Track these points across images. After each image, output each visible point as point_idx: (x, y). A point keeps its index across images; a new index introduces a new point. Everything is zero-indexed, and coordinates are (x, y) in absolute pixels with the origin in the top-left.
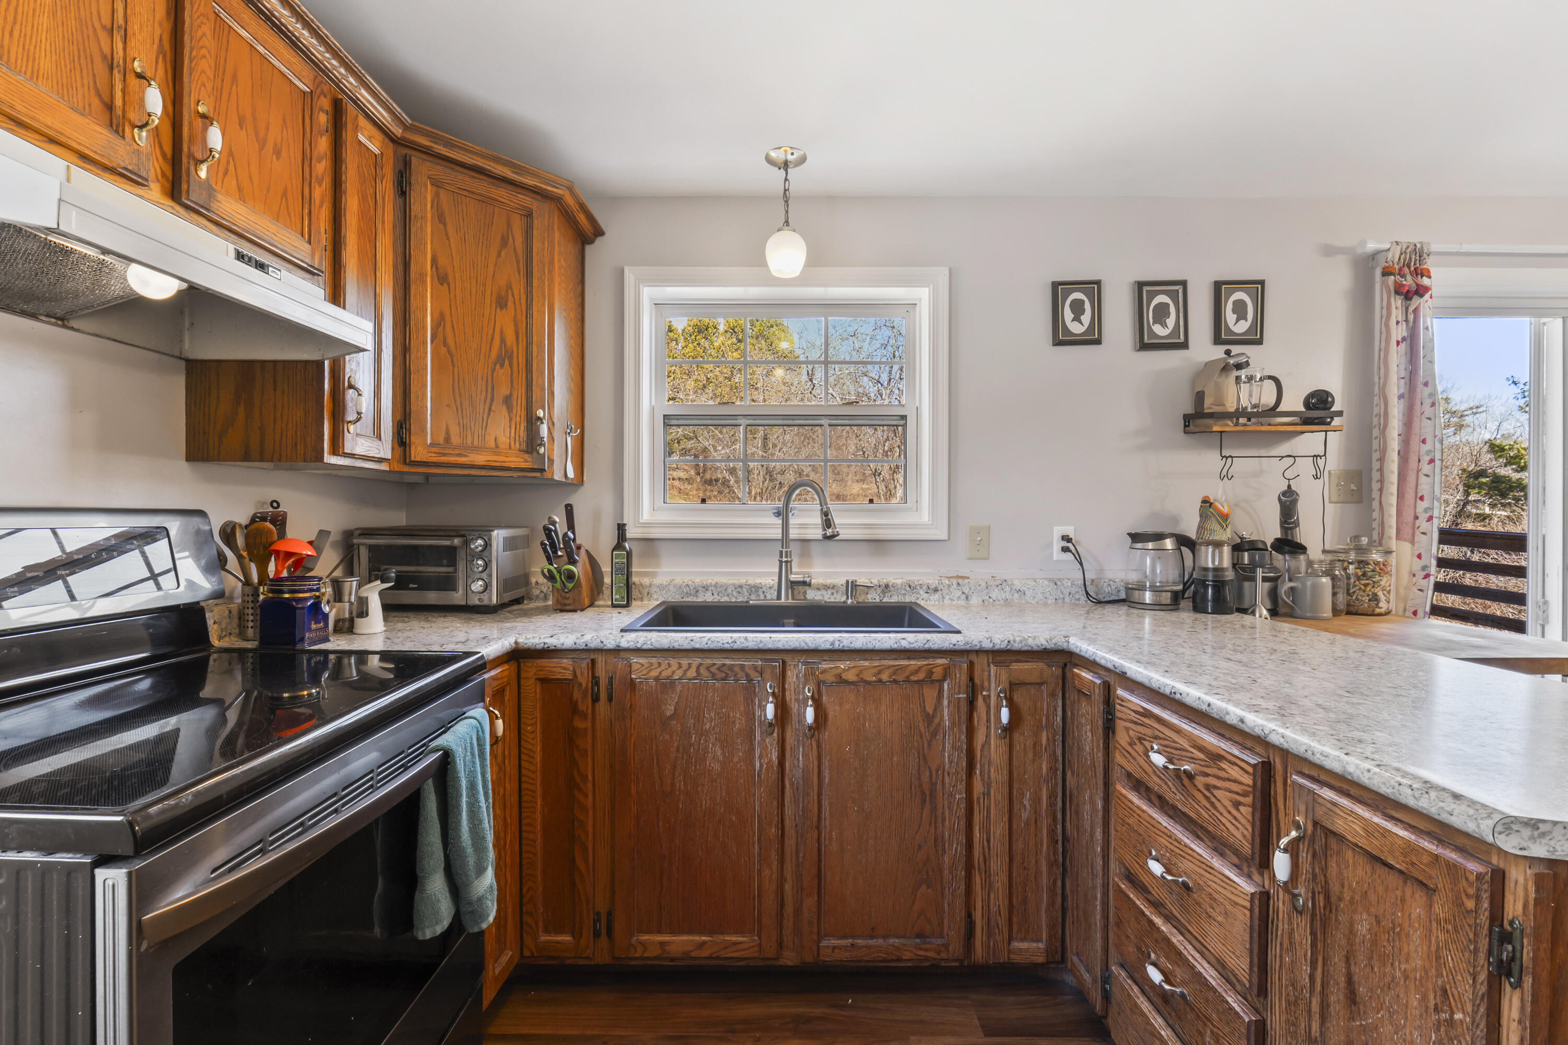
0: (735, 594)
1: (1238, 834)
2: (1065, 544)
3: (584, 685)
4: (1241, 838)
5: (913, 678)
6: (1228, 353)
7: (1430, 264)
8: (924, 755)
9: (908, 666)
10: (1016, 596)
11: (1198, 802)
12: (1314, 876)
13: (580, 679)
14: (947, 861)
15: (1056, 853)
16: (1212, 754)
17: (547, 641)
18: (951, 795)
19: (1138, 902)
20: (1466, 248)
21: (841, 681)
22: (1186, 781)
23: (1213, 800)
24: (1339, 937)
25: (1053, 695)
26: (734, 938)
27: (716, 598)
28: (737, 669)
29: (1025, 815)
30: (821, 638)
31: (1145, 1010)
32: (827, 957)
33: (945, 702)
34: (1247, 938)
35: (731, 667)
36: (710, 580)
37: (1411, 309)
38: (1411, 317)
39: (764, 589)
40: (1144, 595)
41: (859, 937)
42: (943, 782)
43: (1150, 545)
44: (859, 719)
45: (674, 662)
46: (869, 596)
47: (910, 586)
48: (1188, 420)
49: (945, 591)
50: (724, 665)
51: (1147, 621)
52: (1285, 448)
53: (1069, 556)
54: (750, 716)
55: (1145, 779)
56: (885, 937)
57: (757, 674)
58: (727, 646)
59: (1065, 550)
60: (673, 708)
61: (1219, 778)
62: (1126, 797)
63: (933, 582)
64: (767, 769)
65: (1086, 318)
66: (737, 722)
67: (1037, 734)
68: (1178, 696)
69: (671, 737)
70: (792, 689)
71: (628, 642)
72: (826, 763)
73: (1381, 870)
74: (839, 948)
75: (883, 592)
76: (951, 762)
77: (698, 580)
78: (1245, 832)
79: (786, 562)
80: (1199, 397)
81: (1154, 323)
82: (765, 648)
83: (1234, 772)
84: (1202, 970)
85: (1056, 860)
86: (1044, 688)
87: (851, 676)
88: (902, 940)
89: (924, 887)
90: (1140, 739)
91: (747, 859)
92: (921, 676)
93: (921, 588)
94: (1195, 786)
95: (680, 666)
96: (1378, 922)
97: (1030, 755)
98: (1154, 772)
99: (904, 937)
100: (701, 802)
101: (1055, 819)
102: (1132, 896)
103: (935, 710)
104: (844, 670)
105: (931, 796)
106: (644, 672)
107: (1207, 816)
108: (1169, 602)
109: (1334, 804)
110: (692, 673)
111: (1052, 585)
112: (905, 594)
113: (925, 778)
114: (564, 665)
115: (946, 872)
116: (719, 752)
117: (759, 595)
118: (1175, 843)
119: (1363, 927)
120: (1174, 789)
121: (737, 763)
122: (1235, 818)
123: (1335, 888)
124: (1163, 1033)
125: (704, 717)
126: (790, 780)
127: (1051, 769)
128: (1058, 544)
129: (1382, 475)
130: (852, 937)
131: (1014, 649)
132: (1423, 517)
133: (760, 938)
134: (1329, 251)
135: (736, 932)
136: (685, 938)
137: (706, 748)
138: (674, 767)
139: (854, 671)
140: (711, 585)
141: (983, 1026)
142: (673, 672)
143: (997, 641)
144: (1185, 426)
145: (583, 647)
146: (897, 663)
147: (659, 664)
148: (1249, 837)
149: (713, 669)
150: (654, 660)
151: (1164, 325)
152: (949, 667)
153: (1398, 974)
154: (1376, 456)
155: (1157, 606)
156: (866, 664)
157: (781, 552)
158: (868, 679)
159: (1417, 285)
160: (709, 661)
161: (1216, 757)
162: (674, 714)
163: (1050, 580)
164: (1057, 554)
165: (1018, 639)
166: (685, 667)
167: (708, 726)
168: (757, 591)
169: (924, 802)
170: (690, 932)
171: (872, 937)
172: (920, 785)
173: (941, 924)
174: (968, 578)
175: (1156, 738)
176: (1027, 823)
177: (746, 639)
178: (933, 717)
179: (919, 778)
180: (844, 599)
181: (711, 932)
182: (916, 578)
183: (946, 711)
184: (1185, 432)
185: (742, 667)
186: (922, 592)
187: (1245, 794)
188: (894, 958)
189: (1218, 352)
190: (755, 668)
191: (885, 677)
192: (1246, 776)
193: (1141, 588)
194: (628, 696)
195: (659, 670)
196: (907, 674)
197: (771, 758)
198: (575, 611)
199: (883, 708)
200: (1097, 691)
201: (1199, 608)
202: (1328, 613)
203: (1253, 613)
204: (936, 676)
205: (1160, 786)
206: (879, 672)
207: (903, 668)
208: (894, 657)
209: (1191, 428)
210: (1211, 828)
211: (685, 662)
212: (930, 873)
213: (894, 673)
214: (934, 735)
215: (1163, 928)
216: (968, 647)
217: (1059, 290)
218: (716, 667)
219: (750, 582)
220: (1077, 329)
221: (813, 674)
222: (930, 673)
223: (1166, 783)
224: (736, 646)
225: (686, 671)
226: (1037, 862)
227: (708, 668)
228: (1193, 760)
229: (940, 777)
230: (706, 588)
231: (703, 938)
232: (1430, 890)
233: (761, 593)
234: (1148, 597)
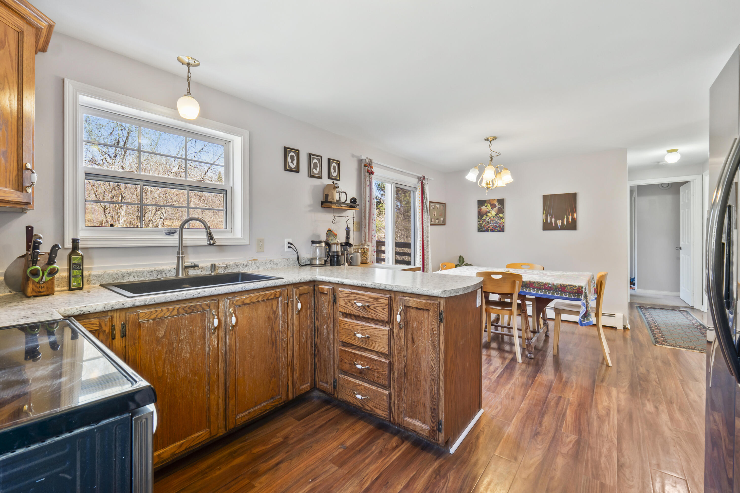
0: (148, 276)
1: (384, 317)
2: (290, 245)
3: (107, 331)
4: (385, 317)
5: (270, 298)
6: (333, 182)
7: (373, 165)
8: (273, 327)
9: (268, 293)
10: (275, 266)
11: (371, 313)
12: (404, 318)
13: (104, 328)
14: (281, 365)
15: (312, 351)
16: (376, 298)
17: (82, 309)
18: (282, 340)
19: (349, 350)
20: (379, 163)
21: (244, 304)
22: (367, 308)
23: (376, 310)
24: (410, 330)
25: (311, 296)
26: (197, 434)
27: (136, 279)
28: (198, 307)
29: (303, 340)
30: (237, 287)
31: (353, 381)
32: (239, 423)
33: (280, 305)
34: (387, 341)
35: (195, 307)
36: (131, 270)
37: (370, 177)
38: (370, 180)
39: (165, 272)
40: (316, 262)
41: (251, 408)
42: (279, 336)
43: (318, 245)
44: (250, 319)
45: (165, 309)
46: (219, 271)
47: (236, 265)
48: (322, 202)
49: (250, 266)
50: (192, 306)
51: (317, 270)
52: (344, 214)
53: (291, 249)
54: (204, 328)
55: (352, 313)
56: (260, 404)
57: (207, 307)
58: (196, 296)
59: (289, 247)
60: (163, 332)
61: (378, 304)
62: (343, 321)
63: (245, 262)
64: (213, 350)
65: (295, 162)
66: (197, 332)
67: (306, 311)
68: (364, 285)
69: (162, 347)
70: (222, 311)
71: (140, 302)
72: (238, 340)
73: (419, 311)
74: (244, 416)
75: (225, 269)
76: (282, 327)
77: (123, 270)
78: (386, 315)
79: (182, 257)
80: (326, 196)
81: (314, 168)
82: (214, 294)
83: (383, 301)
84: (373, 358)
85: (312, 353)
86: (308, 294)
87: (248, 301)
88: (266, 403)
89: (273, 378)
90: (349, 301)
91: (202, 394)
92: (272, 297)
93: (241, 265)
94: (370, 308)
95: (168, 310)
96: (418, 322)
97: (305, 319)
98: (355, 309)
99: (267, 401)
100: (180, 375)
101: (312, 339)
102: (347, 350)
103: (276, 309)
104: (245, 299)
105: (275, 342)
106: (147, 317)
107: (374, 315)
108: (323, 264)
109: (409, 300)
110: (175, 312)
111: (287, 260)
112: (234, 269)
113: (273, 336)
114: (92, 322)
115: (281, 370)
116: (188, 348)
117: (162, 275)
118: (364, 327)
119: (415, 325)
120: (362, 312)
121: (198, 351)
122: (383, 313)
123: (409, 319)
124: (360, 383)
125: (180, 333)
126: (221, 352)
127: (311, 322)
128: (287, 245)
129: (365, 223)
130: (248, 410)
131: (302, 282)
132: (374, 235)
133: (210, 429)
134: (353, 156)
135: (198, 431)
136: (172, 446)
137: (182, 348)
138: (164, 362)
139: (249, 299)
140: (133, 272)
141: (296, 419)
142: (164, 314)
143: (297, 280)
144: (322, 205)
145: (110, 309)
146: (264, 293)
147: (156, 311)
148: (387, 316)
149: (186, 309)
150: (152, 310)
151: (316, 170)
152: (281, 292)
153: (423, 331)
154: (363, 218)
155: (321, 265)
156: (253, 295)
157: (179, 253)
158: (254, 301)
159: (372, 171)
160: (184, 305)
161: (377, 299)
162: (164, 335)
163: (286, 259)
164: (287, 249)
165: (303, 278)
166: (171, 310)
167: (182, 337)
168: (161, 273)
169: (273, 345)
170: (174, 442)
171: (255, 406)
172: (272, 339)
173: (279, 390)
174: (257, 260)
175: (356, 299)
176: (304, 343)
177: (204, 291)
178: (276, 311)
179: (271, 337)
180: (210, 272)
181: (185, 438)
182: (238, 261)
183: (280, 309)
184: (322, 207)
185: (201, 305)
186: (241, 267)
187: (386, 306)
188: (264, 410)
189: (330, 182)
190: (207, 305)
191: (260, 299)
192: (386, 301)
193: (315, 259)
194: (137, 331)
195: (156, 314)
196: (268, 297)
197: (214, 344)
198: (47, 295)
199: (259, 312)
200: (330, 291)
201: (332, 265)
202: (359, 264)
203: (344, 265)
204: (277, 296)
205: (357, 313)
206: (258, 298)
207: (266, 295)
208: (262, 291)
209: (323, 206)
210: (376, 318)
211: (171, 307)
212: (275, 372)
213: (263, 297)
214: (276, 319)
215: (359, 353)
216: (288, 283)
217: (286, 150)
218: (188, 307)
219: (157, 269)
220: (292, 166)
221: (233, 303)
222: (275, 295)
223: (360, 311)
224: (200, 296)
225: (171, 312)
226: (307, 356)
227: (183, 309)
228: (369, 302)
229: (278, 334)
230: (129, 274)
231: (181, 442)
232: (428, 310)
233: (164, 274)
234: (318, 262)
